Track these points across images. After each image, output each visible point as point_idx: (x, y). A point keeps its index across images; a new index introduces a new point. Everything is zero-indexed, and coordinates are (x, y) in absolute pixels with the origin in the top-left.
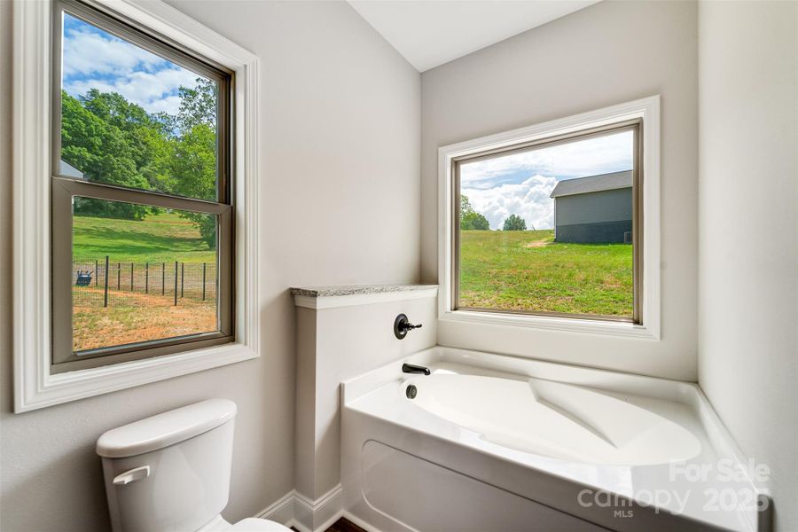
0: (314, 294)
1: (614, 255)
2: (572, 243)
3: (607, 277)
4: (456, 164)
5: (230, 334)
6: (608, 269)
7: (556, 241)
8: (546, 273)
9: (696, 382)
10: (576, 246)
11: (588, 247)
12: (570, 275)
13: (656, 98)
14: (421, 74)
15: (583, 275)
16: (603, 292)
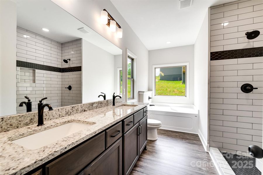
0: (144, 92)
1: (176, 84)
2: (165, 80)
3: (175, 90)
4: (155, 68)
5: (133, 98)
6: (175, 88)
7: (160, 80)
8: (160, 89)
9: (194, 104)
10: (166, 81)
11: (169, 81)
12: (166, 90)
13: (189, 63)
14: (149, 51)
15: (169, 90)
16: (174, 94)
